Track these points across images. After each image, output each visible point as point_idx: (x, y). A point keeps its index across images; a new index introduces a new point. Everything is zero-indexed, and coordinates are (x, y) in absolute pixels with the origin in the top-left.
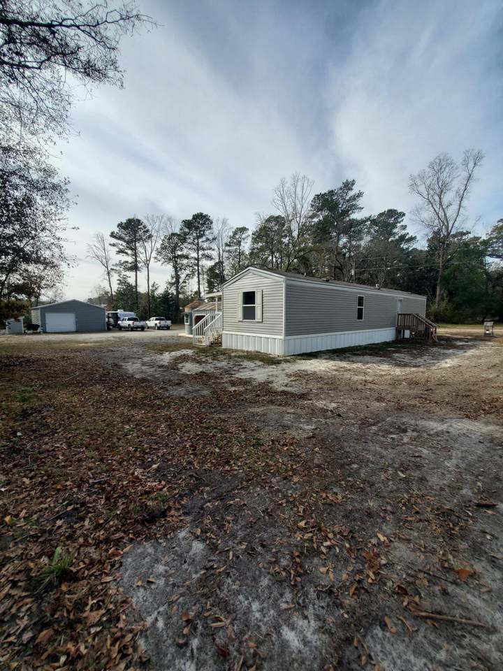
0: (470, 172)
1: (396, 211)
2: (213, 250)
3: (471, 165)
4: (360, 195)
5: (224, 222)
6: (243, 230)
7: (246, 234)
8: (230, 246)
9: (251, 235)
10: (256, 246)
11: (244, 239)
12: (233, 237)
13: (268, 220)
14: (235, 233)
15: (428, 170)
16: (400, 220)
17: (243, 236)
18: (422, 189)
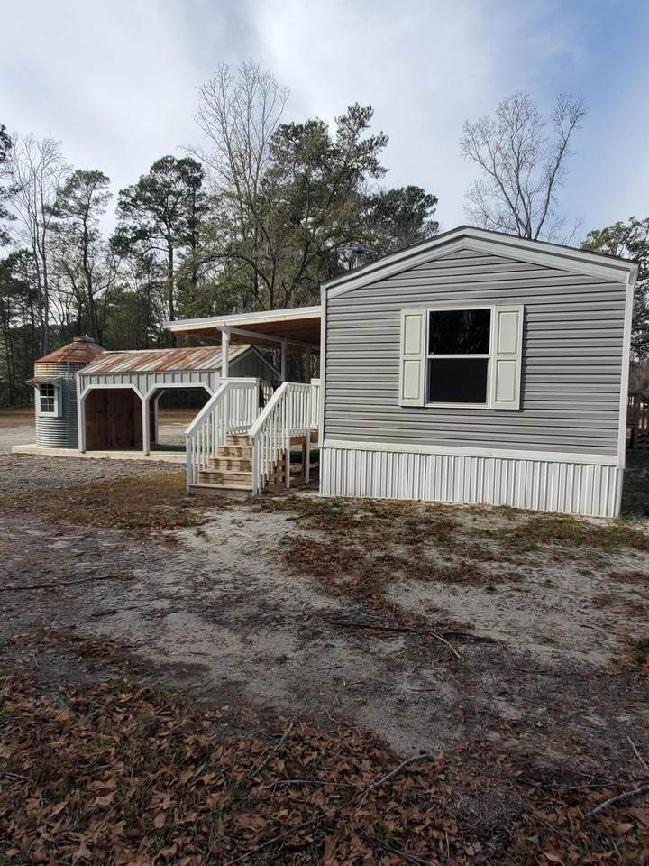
0: (566, 136)
1: (422, 190)
2: (13, 218)
3: (567, 123)
4: (381, 142)
5: (49, 151)
6: (95, 178)
7: (103, 191)
8: (57, 214)
9: (116, 196)
10: (130, 222)
11: (97, 201)
12: (67, 192)
13: (160, 166)
14: (73, 184)
15: (495, 117)
16: (428, 210)
17: (95, 194)
18: (484, 152)
